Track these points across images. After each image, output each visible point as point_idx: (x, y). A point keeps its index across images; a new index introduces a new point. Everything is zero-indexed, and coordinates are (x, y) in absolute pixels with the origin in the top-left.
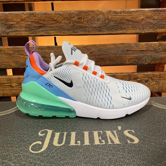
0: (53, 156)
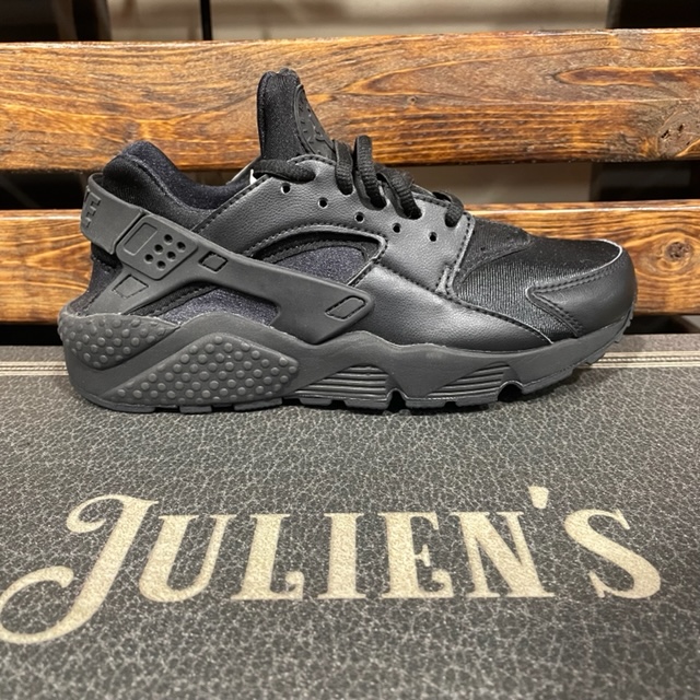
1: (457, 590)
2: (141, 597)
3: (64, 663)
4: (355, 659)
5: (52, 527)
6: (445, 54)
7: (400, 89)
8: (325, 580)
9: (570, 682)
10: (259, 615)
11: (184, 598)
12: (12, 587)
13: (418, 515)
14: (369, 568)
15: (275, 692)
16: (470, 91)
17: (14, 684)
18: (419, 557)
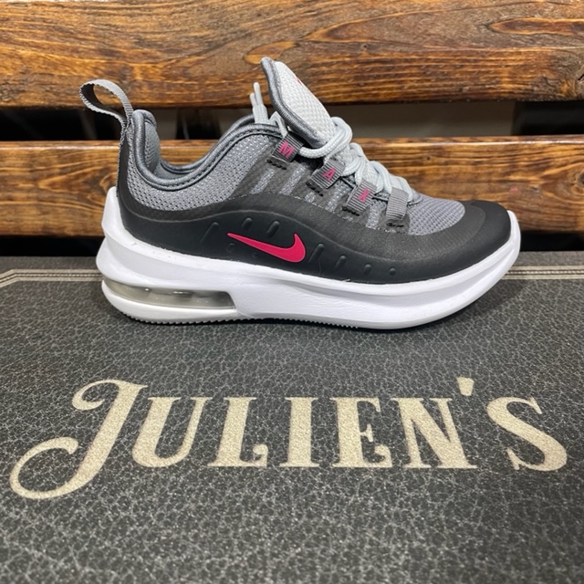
0: (122, 522)
1: (395, 462)
2: (134, 463)
3: (71, 515)
4: (310, 516)
5: (60, 405)
6: (394, 7)
7: (354, 37)
8: (286, 451)
9: (489, 538)
10: (231, 479)
11: (169, 464)
12: (28, 453)
13: (363, 399)
14: (322, 443)
15: (244, 542)
16: (414, 39)
17: (30, 532)
18: (364, 434)
